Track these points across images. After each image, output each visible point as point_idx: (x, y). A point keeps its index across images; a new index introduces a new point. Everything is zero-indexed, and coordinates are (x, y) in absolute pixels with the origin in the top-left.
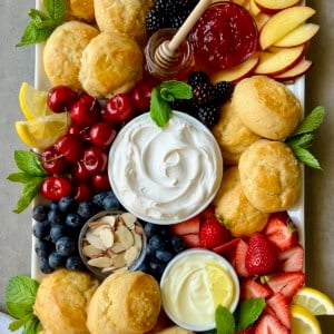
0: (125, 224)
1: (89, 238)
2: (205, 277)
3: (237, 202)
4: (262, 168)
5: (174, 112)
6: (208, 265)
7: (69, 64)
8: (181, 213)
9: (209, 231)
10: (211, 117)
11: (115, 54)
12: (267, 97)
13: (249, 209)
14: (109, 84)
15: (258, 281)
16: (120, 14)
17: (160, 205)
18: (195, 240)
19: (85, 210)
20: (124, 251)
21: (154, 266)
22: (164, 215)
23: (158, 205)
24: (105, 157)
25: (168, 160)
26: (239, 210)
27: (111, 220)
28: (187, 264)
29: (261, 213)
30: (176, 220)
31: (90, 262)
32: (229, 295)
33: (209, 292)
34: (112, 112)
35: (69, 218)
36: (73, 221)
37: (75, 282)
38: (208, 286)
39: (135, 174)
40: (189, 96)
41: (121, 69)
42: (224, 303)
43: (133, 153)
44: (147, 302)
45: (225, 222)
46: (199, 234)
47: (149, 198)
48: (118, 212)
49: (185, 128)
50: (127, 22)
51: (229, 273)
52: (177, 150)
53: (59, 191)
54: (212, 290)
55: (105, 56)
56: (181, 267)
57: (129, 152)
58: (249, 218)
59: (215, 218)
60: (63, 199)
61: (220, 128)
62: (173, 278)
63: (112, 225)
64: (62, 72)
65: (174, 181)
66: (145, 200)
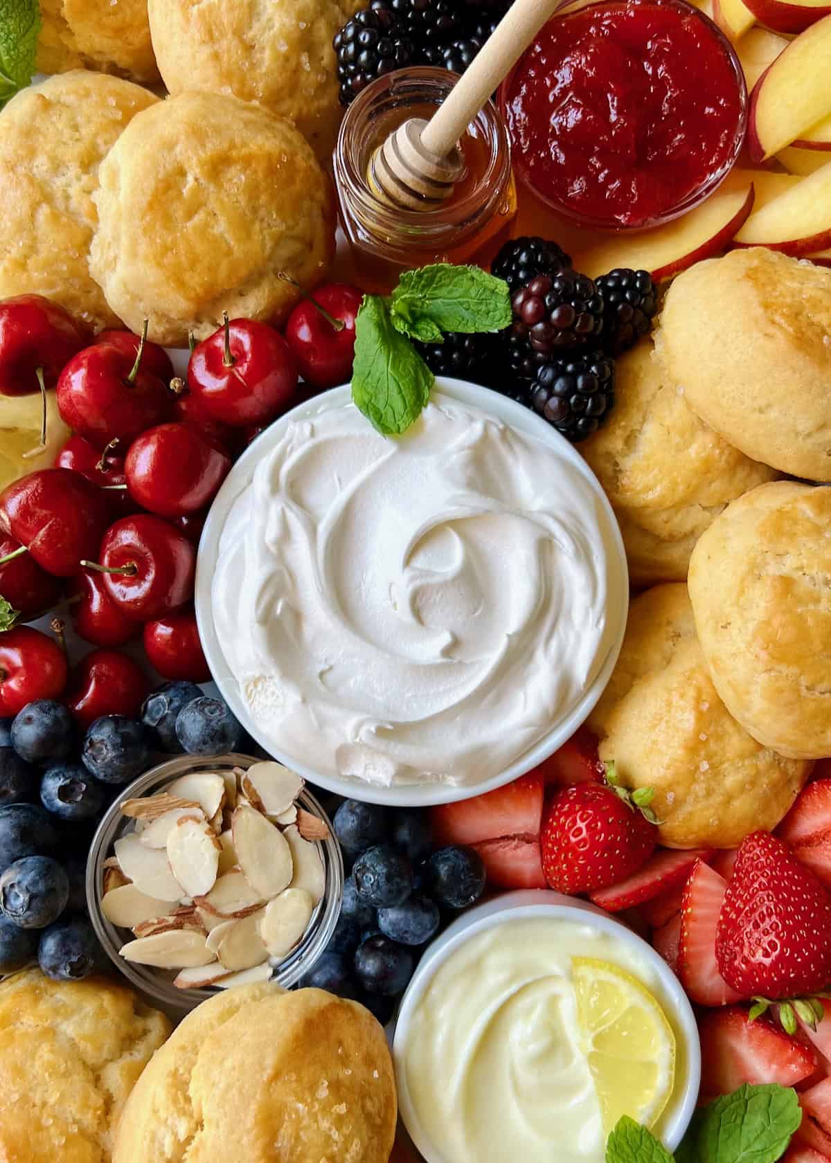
0: (258, 806)
1: (127, 858)
2: (567, 1008)
3: (687, 720)
4: (786, 584)
5: (442, 381)
6: (577, 961)
7: (55, 217)
8: (472, 763)
9: (579, 828)
10: (582, 395)
11: (217, 167)
12: (795, 315)
13: (735, 744)
14: (196, 281)
15: (769, 1021)
16: (238, 32)
17: (392, 732)
18: (523, 860)
19: (108, 753)
20: (259, 907)
21: (370, 966)
22: (405, 771)
23: (381, 732)
24: (182, 553)
25: (420, 562)
26: (695, 747)
27: (210, 788)
28: (493, 961)
29: (777, 759)
30: (450, 791)
31: (129, 951)
32: (661, 1079)
33: (580, 1065)
34: (211, 384)
35: (52, 785)
36: (64, 793)
37: (69, 1028)
38: (579, 1041)
39: (296, 615)
40: (496, 321)
41: (244, 226)
42: (641, 1112)
43: (285, 534)
44: (339, 1121)
45: (641, 796)
46: (540, 840)
47: (352, 705)
48: (233, 758)
49: (485, 437)
50: (267, 59)
51: (657, 994)
52: (455, 524)
53: (13, 684)
54: (593, 1059)
55: (182, 173)
56: (476, 967)
57: (272, 533)
58: (731, 780)
59: (600, 777)
60: (29, 711)
61: (614, 442)
62: (443, 1013)
63: (214, 806)
64: (32, 249)
65: (446, 639)
66: (331, 712)
